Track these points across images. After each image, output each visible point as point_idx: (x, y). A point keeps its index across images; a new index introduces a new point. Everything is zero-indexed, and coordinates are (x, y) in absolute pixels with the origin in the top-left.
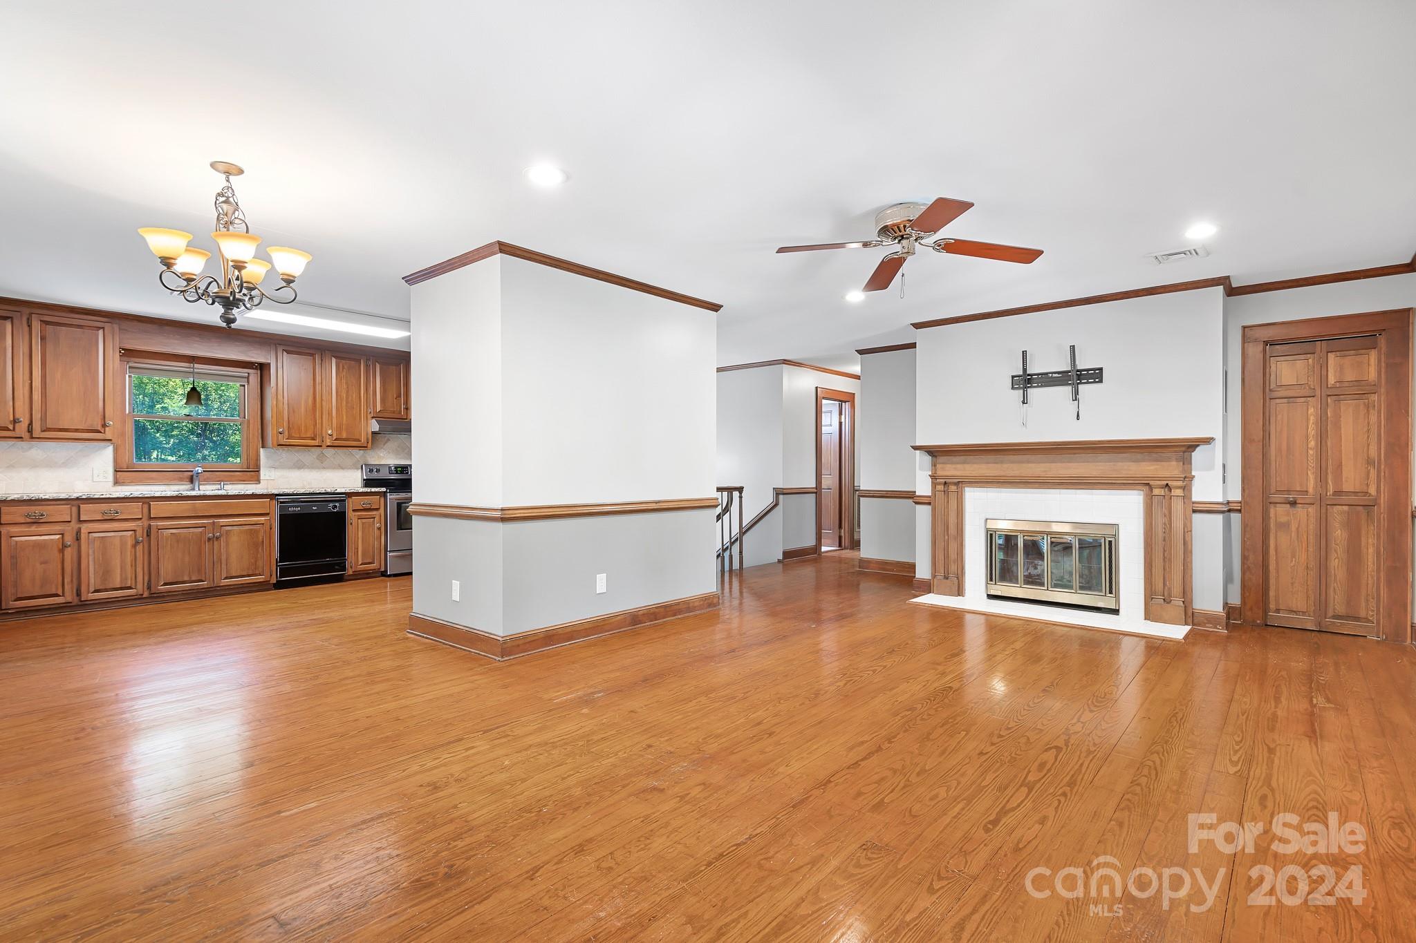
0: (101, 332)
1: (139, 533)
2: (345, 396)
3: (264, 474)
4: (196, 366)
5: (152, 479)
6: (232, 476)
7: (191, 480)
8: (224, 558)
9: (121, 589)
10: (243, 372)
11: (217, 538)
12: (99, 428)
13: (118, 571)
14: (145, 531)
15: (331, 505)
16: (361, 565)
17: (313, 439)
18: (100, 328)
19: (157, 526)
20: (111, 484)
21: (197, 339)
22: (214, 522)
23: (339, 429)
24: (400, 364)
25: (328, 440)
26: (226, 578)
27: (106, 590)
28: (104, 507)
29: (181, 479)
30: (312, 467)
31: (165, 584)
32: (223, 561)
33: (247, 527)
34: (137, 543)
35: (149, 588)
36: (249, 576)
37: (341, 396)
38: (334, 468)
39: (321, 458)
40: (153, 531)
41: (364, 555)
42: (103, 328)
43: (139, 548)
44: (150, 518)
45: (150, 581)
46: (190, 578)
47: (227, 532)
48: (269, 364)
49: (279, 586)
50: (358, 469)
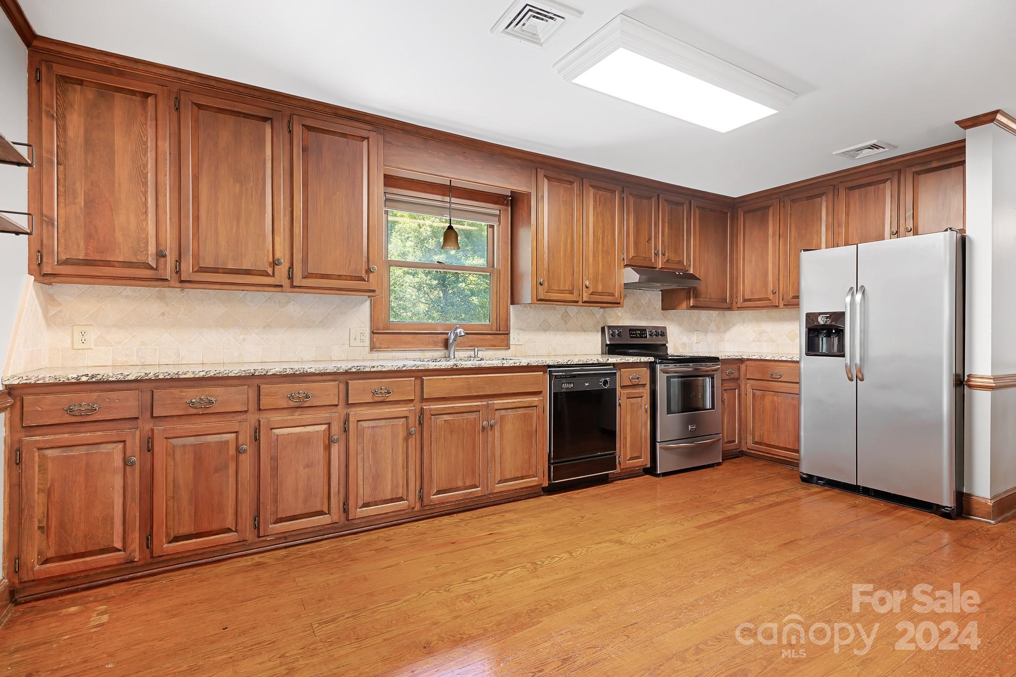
0: (365, 142)
1: (411, 421)
2: (601, 236)
3: (515, 337)
4: (454, 200)
5: (407, 343)
6: (483, 339)
7: (446, 345)
8: (498, 453)
9: (392, 500)
10: (493, 208)
11: (492, 427)
12: (363, 275)
13: (389, 476)
14: (418, 417)
15: (603, 380)
16: (629, 460)
17: (571, 292)
18: (363, 138)
19: (431, 410)
20: (368, 349)
21: (462, 158)
22: (488, 405)
23: (595, 279)
24: (651, 198)
25: (585, 294)
26: (500, 482)
27: (376, 503)
28: (374, 383)
29: (435, 344)
30: (557, 329)
31: (438, 492)
32: (496, 458)
33: (521, 411)
34: (409, 435)
35: (421, 499)
36: (523, 478)
37: (597, 236)
38: (577, 331)
39: (565, 317)
40: (427, 416)
41: (632, 446)
42: (368, 138)
43: (412, 442)
44: (423, 400)
45: (421, 488)
46: (464, 483)
47: (502, 417)
48: (528, 195)
49: (551, 490)
50: (597, 331)
